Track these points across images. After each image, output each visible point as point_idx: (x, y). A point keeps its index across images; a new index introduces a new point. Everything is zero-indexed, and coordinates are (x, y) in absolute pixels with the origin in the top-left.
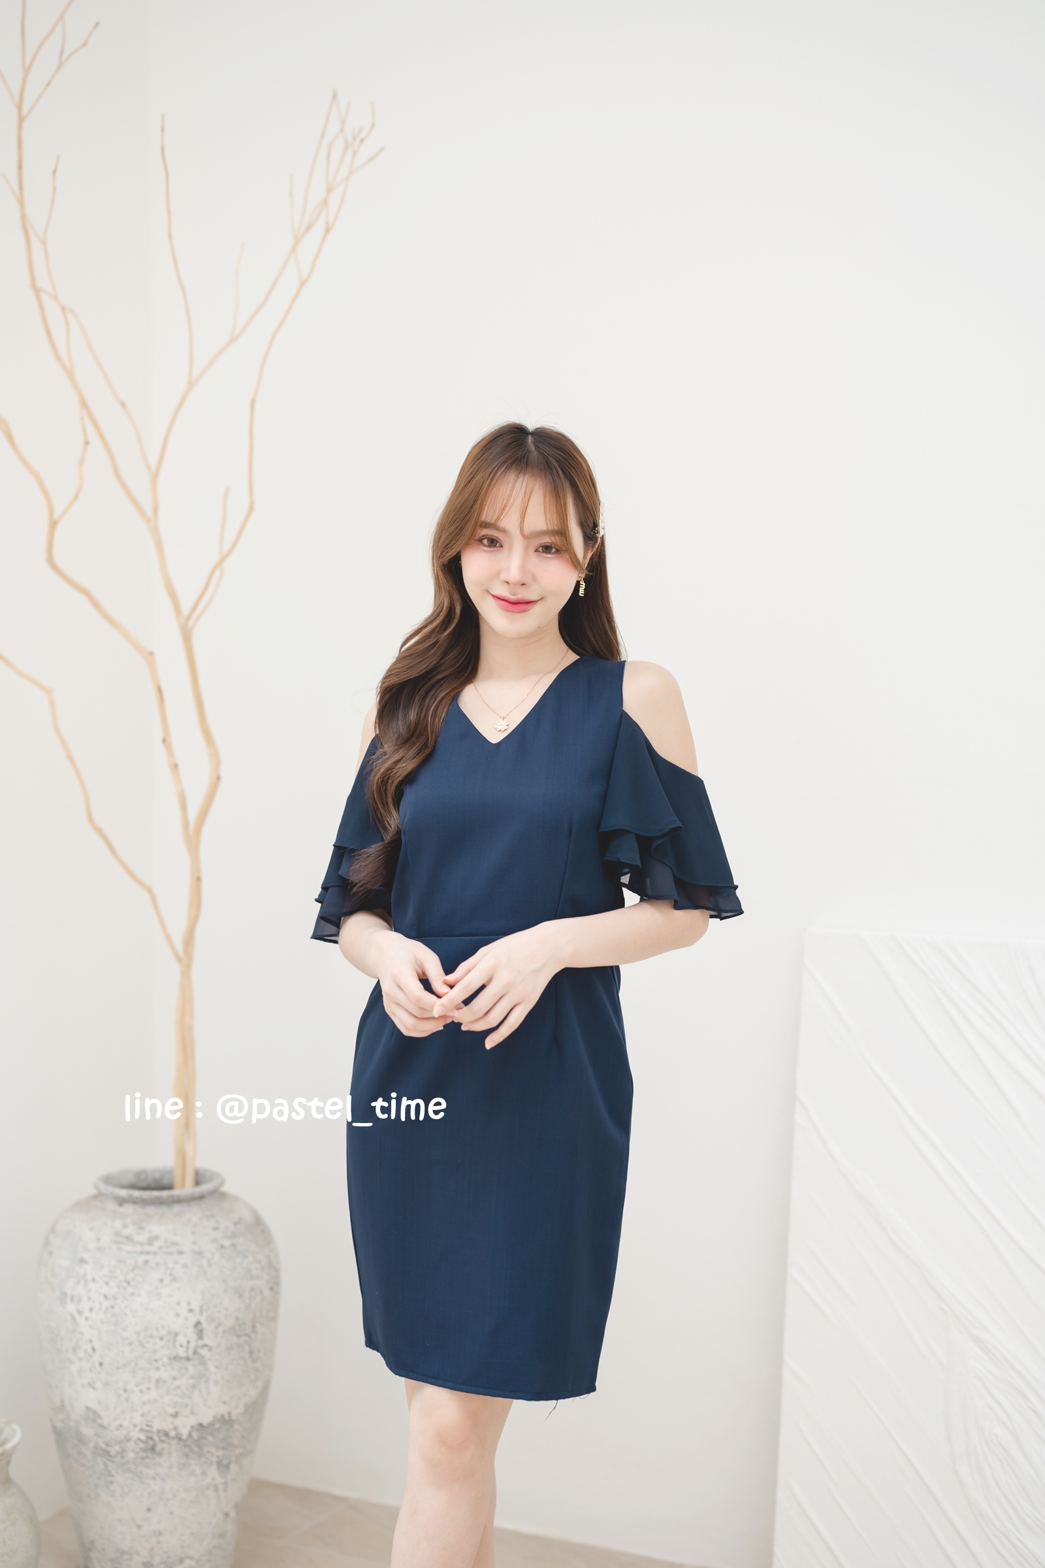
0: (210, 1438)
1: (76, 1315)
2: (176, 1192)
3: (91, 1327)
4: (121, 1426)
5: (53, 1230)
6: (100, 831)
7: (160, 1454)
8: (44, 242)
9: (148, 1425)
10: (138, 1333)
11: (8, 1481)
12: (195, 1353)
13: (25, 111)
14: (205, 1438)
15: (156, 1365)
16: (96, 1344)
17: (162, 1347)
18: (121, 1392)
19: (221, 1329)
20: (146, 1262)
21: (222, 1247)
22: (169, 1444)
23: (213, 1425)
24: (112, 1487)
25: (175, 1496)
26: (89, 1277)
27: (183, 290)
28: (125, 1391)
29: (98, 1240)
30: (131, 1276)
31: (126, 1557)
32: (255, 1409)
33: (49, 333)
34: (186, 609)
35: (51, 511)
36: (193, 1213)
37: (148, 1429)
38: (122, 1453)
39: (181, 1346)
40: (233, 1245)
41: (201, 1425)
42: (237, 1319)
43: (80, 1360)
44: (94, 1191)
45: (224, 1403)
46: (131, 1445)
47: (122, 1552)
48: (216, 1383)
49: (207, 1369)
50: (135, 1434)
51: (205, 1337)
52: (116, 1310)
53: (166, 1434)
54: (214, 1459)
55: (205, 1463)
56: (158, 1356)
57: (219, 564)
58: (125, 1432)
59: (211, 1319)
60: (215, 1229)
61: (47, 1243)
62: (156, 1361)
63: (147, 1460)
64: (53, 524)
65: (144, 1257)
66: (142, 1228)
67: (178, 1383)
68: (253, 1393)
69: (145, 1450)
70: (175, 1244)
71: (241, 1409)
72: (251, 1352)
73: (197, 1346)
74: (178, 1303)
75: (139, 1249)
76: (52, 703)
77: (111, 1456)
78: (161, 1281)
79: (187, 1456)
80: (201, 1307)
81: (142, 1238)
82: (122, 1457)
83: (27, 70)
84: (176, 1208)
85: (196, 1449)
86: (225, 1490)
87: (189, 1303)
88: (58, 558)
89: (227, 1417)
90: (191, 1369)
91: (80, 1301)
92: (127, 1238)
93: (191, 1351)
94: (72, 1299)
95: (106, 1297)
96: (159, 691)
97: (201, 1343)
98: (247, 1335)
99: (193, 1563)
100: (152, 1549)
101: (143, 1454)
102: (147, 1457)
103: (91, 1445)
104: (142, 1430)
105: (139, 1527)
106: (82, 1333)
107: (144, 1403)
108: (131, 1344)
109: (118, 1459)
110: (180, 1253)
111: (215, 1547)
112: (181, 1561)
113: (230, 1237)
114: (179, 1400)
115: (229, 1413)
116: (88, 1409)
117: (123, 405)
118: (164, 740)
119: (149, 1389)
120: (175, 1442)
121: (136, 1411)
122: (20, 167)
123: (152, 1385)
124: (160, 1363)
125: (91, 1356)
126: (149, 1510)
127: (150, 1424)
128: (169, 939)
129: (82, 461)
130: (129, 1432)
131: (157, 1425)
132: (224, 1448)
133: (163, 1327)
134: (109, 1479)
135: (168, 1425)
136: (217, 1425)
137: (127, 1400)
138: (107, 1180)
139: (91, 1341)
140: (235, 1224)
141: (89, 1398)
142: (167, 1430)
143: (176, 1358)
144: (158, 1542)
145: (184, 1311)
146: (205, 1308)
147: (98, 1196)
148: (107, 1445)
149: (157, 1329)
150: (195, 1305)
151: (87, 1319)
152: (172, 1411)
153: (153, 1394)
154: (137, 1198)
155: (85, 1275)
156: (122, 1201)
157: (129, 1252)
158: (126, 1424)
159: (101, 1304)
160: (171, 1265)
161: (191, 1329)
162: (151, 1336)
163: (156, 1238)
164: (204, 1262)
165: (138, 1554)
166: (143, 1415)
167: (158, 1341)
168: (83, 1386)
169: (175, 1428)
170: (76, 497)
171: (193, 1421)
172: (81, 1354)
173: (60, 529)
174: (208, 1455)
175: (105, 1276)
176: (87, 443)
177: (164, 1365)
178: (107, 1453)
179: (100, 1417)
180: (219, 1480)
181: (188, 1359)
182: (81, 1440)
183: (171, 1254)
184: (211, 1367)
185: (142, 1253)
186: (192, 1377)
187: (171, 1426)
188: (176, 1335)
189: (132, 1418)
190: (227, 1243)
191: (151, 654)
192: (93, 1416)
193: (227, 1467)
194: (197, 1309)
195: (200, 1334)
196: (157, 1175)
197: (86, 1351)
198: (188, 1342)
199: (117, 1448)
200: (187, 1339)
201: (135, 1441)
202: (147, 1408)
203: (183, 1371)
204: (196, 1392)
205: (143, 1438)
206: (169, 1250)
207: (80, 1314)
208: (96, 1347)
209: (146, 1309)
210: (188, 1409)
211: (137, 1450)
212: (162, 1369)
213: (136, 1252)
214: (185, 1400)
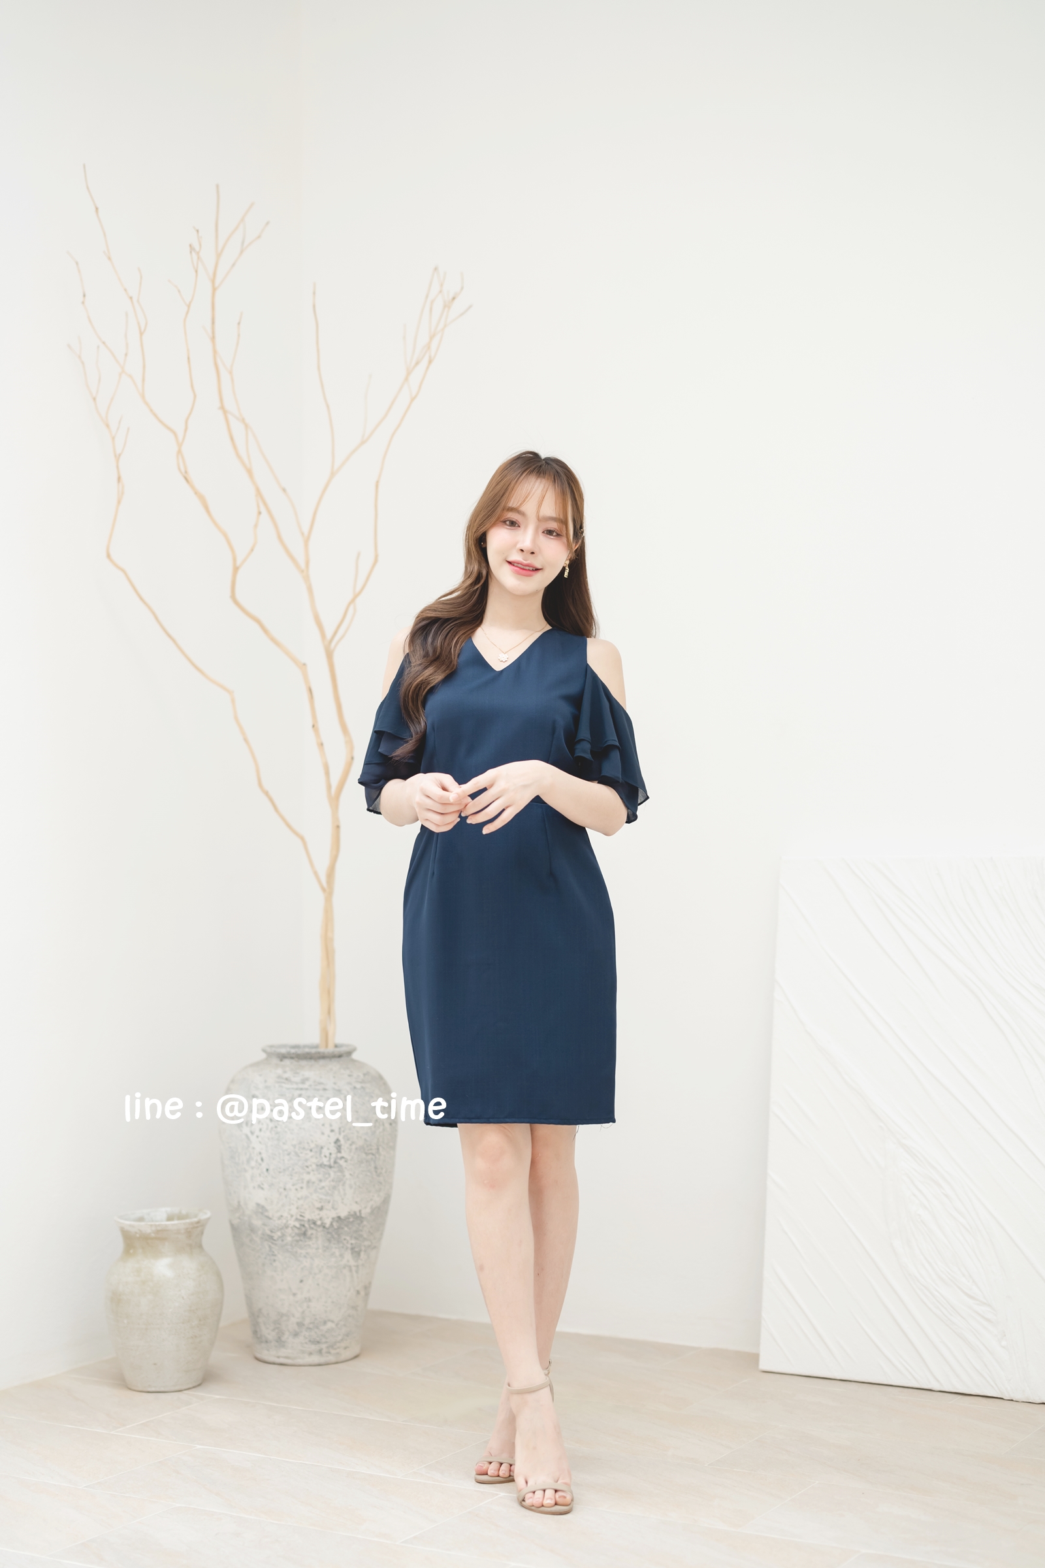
0: (346, 1229)
1: (249, 1135)
3: (260, 1143)
4: (282, 1216)
5: (233, 1081)
6: (267, 793)
7: (310, 1238)
8: (231, 373)
9: (301, 1216)
10: (294, 1146)
11: (200, 1246)
12: (335, 1162)
13: (217, 284)
14: (343, 1228)
15: (307, 1170)
16: (264, 1156)
17: (312, 1157)
18: (282, 1190)
19: (354, 1147)
21: (355, 1088)
22: (316, 1230)
23: (349, 1218)
24: (275, 1264)
25: (320, 1271)
27: (328, 406)
28: (285, 1189)
29: (266, 1081)
31: (285, 1318)
32: (381, 1211)
33: (232, 440)
34: (329, 635)
35: (235, 560)
36: (334, 1067)
37: (301, 1218)
38: (283, 1237)
39: (325, 1156)
40: (362, 1088)
41: (339, 1217)
42: (365, 1140)
43: (253, 1168)
45: (356, 1202)
46: (289, 1231)
47: (282, 1315)
48: (351, 1187)
49: (344, 1176)
50: (292, 1223)
51: (342, 1151)
52: (279, 1129)
53: (314, 1223)
54: (349, 1246)
55: (343, 1247)
56: (309, 1163)
57: (353, 601)
58: (284, 1221)
59: (347, 1139)
60: (350, 1076)
62: (307, 1167)
63: (300, 1243)
64: (236, 569)
66: (297, 1073)
67: (323, 1184)
68: (377, 1200)
69: (299, 1235)
70: (320, 1083)
71: (368, 1210)
72: (376, 1168)
73: (337, 1158)
74: (323, 1125)
75: (295, 1086)
76: (233, 701)
77: (274, 1240)
79: (329, 1241)
80: (340, 1128)
81: (297, 1079)
82: (283, 1241)
83: (219, 255)
84: (322, 1062)
85: (336, 1236)
86: (357, 1272)
87: (331, 1125)
88: (239, 596)
89: (358, 1214)
90: (332, 1174)
92: (287, 1079)
93: (332, 1161)
96: (310, 690)
97: (339, 1155)
98: (373, 1154)
99: (333, 1325)
100: (303, 1312)
101: (298, 1238)
102: (301, 1240)
103: (260, 1233)
104: (297, 1219)
105: (294, 1295)
106: (254, 1148)
107: (299, 1199)
108: (289, 1154)
109: (279, 1242)
110: (325, 1089)
111: (349, 1316)
112: (325, 1323)
113: (361, 1083)
114: (324, 1197)
115: (360, 1211)
116: (258, 1205)
117: (284, 490)
118: (313, 726)
119: (302, 1188)
120: (321, 1229)
121: (293, 1204)
122: (213, 322)
123: (304, 1185)
124: (310, 1168)
125: (260, 1164)
126: (301, 1281)
127: (303, 1214)
128: (316, 873)
129: (256, 526)
130: (287, 1221)
131: (308, 1216)
132: (356, 1238)
133: (312, 1142)
134: (273, 1258)
135: (315, 1216)
136: (351, 1220)
137: (286, 1196)
139: (260, 1153)
140: (364, 1075)
141: (259, 1197)
142: (315, 1219)
143: (322, 1165)
144: (308, 1307)
145: (327, 1132)
146: (342, 1129)
147: (268, 1056)
148: (272, 1232)
149: (308, 1143)
150: (336, 1128)
151: (257, 1137)
152: (319, 1205)
153: (305, 1192)
154: (293, 1054)
157: (288, 1089)
158: (285, 1214)
159: (268, 1125)
161: (333, 1144)
162: (304, 1148)
163: (307, 1079)
165: (293, 1316)
166: (297, 1208)
167: (308, 1152)
168: (254, 1188)
169: (321, 1219)
170: (252, 550)
171: (333, 1214)
172: (253, 1163)
173: (240, 573)
174: (345, 1242)
176: (260, 513)
177: (313, 1171)
178: (272, 1237)
179: (266, 1211)
180: (352, 1263)
181: (330, 1167)
182: (253, 1230)
183: (318, 1090)
184: (347, 1174)
185: (297, 1089)
186: (333, 1181)
187: (318, 1217)
188: (322, 1148)
189: (290, 1210)
190: (358, 1086)
191: (304, 664)
192: (261, 1210)
193: (359, 1253)
194: (337, 1130)
195: (339, 1149)
197: (257, 1161)
198: (330, 1154)
199: (279, 1234)
200: (329, 1151)
201: (291, 1228)
202: (301, 1202)
203: (327, 1176)
204: (336, 1192)
205: (298, 1225)
206: (318, 1087)
207: (252, 1133)
208: (264, 1158)
209: (300, 1128)
210: (330, 1204)
211: (293, 1235)
212: (312, 1173)
213: (293, 1088)
214: (328, 1198)
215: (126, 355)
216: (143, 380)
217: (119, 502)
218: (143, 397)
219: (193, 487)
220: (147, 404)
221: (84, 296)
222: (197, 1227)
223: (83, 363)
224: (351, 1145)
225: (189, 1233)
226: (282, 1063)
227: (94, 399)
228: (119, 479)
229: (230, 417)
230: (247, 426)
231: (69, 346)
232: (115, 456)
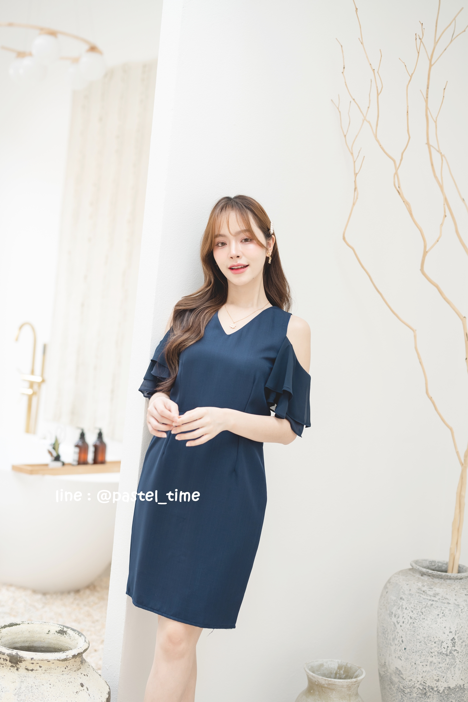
0: (453, 695)
1: (396, 623)
2: (449, 574)
3: (402, 630)
4: (411, 680)
5: (389, 582)
6: (431, 398)
7: (428, 697)
8: (435, 122)
9: (424, 683)
10: (424, 638)
11: (357, 694)
12: (450, 653)
14: (451, 694)
16: (404, 639)
17: (435, 647)
18: (413, 664)
19: (464, 644)
20: (432, 605)
22: (433, 693)
23: (456, 689)
26: (404, 607)
28: (415, 664)
29: (410, 590)
30: (424, 610)
33: (432, 165)
35: (425, 247)
36: (457, 585)
37: (424, 684)
38: (411, 692)
39: (444, 648)
41: (449, 687)
43: (396, 644)
44: (411, 567)
45: (462, 679)
46: (415, 690)
48: (459, 669)
50: (418, 685)
51: (456, 646)
52: (415, 625)
53: (432, 689)
56: (432, 651)
58: (413, 683)
59: (460, 638)
61: (386, 587)
62: (432, 653)
63: (422, 699)
64: (425, 253)
65: (431, 602)
66: (431, 588)
67: (441, 665)
69: (422, 694)
70: (447, 599)
73: (452, 650)
74: (445, 628)
75: (429, 598)
76: (415, 337)
77: (406, 694)
78: (438, 615)
81: (431, 593)
82: (410, 695)
83: (436, 43)
84: (448, 581)
85: (446, 698)
87: (450, 629)
88: (426, 269)
89: (462, 687)
90: (448, 660)
91: (398, 617)
92: (424, 592)
93: (448, 651)
94: (395, 616)
95: (411, 618)
96: (467, 335)
97: (454, 648)
101: (420, 696)
102: (422, 697)
103: (396, 686)
104: (421, 684)
106: (398, 633)
107: (424, 672)
108: (420, 642)
109: (408, 695)
110: (449, 603)
114: (441, 674)
115: (464, 685)
116: (397, 668)
117: (463, 200)
118: (466, 359)
119: (426, 665)
120: (436, 693)
121: (420, 674)
122: (427, 87)
123: (428, 664)
124: (434, 654)
125: (401, 644)
128: (457, 453)
129: (442, 224)
130: (415, 684)
131: (428, 683)
133: (436, 637)
135: (433, 684)
137: (416, 668)
138: (416, 562)
139: (402, 637)
141: (398, 664)
142: (433, 687)
143: (441, 653)
145: (447, 632)
146: (457, 632)
147: (412, 569)
148: (404, 688)
149: (433, 638)
150: (453, 630)
151: (401, 626)
152: (437, 678)
153: (428, 668)
154: (431, 574)
155: (402, 605)
156: (423, 574)
157: (424, 599)
158: (414, 680)
159: (408, 620)
160: (443, 609)
161: (450, 641)
162: (431, 641)
163: (438, 594)
164: (460, 610)
166: (422, 677)
167: (434, 643)
168: (396, 657)
169: (437, 687)
170: (438, 241)
171: (446, 685)
172: (396, 642)
173: (428, 255)
175: (412, 608)
176: (446, 216)
178: (404, 691)
179: (402, 674)
181: (447, 655)
182: (392, 682)
183: (444, 603)
184: (457, 661)
185: (430, 600)
186: (448, 664)
187: (436, 686)
188: (442, 642)
189: (417, 677)
191: (465, 318)
192: (398, 672)
194: (454, 632)
195: (454, 644)
196: (440, 564)
197: (399, 641)
198: (448, 647)
199: (409, 690)
200: (447, 645)
201: (417, 688)
202: (425, 674)
203: (444, 660)
204: (449, 672)
205: (421, 688)
206: (444, 601)
207: (398, 623)
208: (404, 641)
209: (429, 627)
210: (444, 679)
211: (418, 693)
212: (434, 657)
213: (427, 599)
214: (443, 675)
215: (368, 107)
216: (377, 125)
217: (354, 204)
218: (376, 136)
219: (402, 198)
220: (378, 141)
221: (344, 68)
222: (355, 684)
223: (340, 112)
224: (462, 643)
225: (349, 687)
226: (422, 578)
227: (345, 136)
228: (355, 189)
229: (432, 149)
230: (442, 156)
231: (332, 100)
232: (355, 174)
